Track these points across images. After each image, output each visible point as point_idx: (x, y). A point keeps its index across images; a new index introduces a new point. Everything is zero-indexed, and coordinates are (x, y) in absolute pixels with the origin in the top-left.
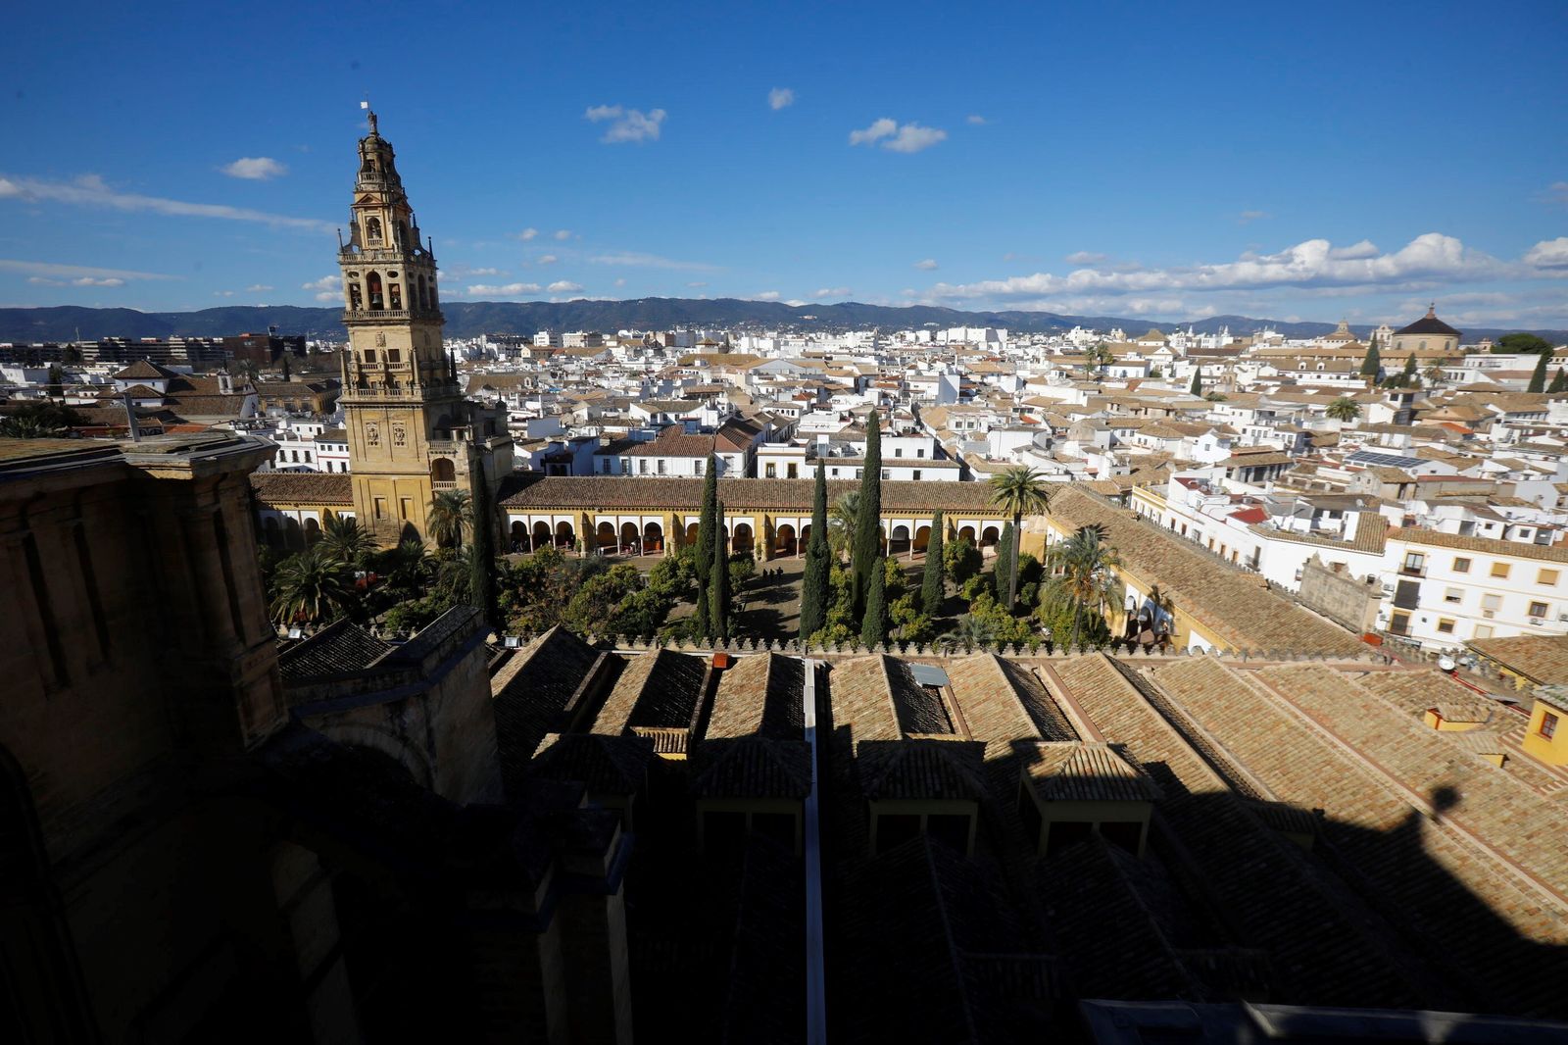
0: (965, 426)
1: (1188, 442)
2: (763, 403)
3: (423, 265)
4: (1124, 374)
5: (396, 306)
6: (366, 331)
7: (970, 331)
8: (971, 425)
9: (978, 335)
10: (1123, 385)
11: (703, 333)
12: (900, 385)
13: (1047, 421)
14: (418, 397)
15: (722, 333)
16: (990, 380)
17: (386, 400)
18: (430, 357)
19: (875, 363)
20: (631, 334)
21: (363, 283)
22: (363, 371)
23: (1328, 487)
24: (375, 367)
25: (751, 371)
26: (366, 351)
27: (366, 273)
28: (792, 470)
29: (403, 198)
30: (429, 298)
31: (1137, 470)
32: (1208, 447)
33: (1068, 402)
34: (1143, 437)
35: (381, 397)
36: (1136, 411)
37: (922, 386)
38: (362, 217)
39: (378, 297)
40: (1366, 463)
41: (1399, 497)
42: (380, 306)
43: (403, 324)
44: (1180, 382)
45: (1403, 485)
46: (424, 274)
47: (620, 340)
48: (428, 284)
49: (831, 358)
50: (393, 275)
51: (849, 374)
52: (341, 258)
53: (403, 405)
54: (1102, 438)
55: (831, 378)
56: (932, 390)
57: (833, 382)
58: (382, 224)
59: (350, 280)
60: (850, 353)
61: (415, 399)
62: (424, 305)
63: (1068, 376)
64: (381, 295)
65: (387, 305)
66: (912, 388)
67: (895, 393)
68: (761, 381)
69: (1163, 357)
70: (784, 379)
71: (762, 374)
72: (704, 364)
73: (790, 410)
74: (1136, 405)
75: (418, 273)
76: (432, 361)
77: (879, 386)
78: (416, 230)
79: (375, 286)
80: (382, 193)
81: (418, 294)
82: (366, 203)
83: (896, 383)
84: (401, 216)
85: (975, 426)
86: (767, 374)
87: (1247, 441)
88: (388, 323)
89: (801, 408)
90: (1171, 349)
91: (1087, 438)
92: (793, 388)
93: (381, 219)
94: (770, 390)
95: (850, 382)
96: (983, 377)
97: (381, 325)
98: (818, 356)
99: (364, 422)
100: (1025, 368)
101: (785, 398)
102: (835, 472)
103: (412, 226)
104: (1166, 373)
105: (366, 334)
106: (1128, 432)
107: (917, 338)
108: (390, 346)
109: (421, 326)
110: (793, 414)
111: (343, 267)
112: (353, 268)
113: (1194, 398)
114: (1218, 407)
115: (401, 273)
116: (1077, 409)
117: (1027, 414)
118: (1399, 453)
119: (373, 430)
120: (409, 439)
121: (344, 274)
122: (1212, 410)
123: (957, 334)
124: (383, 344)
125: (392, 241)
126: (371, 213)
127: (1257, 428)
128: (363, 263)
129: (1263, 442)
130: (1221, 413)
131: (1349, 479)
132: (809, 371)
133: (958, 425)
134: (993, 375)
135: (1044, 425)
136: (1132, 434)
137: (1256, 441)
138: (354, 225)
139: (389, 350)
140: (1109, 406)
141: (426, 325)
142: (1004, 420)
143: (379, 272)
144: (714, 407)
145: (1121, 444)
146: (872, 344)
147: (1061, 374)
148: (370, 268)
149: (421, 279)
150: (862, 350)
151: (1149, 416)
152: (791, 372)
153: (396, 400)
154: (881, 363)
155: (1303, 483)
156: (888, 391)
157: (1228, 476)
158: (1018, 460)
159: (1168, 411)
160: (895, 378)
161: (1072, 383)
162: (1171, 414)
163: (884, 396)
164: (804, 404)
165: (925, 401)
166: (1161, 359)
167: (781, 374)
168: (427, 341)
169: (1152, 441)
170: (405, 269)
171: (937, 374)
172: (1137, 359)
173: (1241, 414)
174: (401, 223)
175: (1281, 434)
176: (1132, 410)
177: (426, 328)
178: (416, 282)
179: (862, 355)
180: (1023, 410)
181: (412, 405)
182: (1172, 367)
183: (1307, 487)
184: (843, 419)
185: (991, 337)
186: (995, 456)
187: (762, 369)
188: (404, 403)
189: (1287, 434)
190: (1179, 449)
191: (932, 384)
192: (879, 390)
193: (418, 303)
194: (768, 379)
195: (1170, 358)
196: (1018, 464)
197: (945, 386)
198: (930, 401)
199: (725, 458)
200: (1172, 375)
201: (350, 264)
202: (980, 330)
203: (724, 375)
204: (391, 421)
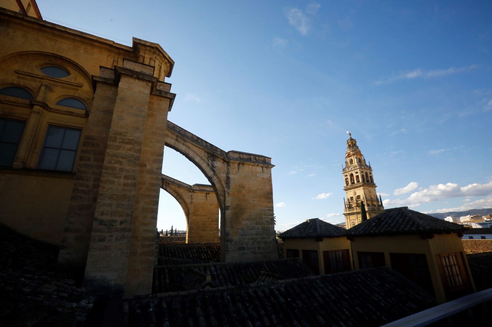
3: (366, 169)
5: (359, 182)
6: (350, 191)
18: (371, 197)
21: (349, 177)
22: (351, 203)
24: (353, 202)
26: (351, 197)
27: (350, 174)
29: (360, 152)
30: (370, 179)
35: (355, 211)
38: (348, 160)
39: (353, 181)
42: (354, 183)
43: (361, 187)
46: (367, 172)
48: (369, 175)
50: (357, 173)
52: (343, 172)
58: (353, 160)
59: (346, 178)
62: (368, 181)
64: (354, 180)
65: (356, 182)
75: (365, 172)
76: (372, 199)
78: (364, 160)
79: (352, 178)
80: (352, 151)
81: (365, 178)
82: (349, 156)
84: (359, 157)
88: (356, 187)
93: (353, 159)
97: (354, 189)
99: (351, 220)
103: (363, 159)
105: (350, 192)
108: (357, 195)
109: (368, 187)
111: (344, 174)
112: (346, 174)
115: (359, 172)
119: (353, 222)
121: (344, 176)
124: (355, 194)
125: (356, 164)
126: (350, 158)
128: (348, 172)
138: (346, 162)
139: (357, 196)
141: (369, 187)
143: (352, 173)
148: (350, 173)
149: (366, 173)
168: (370, 192)
170: (360, 170)
174: (359, 159)
177: (369, 188)
178: (364, 174)
193: (366, 180)
201: (345, 173)
204: (359, 219)
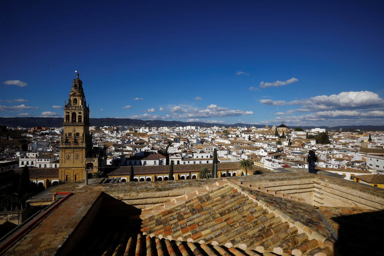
0: (208, 149)
1: (258, 151)
2: (156, 145)
3: (87, 111)
4: (232, 136)
5: (80, 121)
6: (70, 127)
7: (191, 127)
8: (209, 149)
9: (193, 128)
10: (234, 139)
11: (126, 127)
12: (187, 140)
13: (226, 148)
14: (84, 145)
15: (131, 127)
16: (205, 138)
17: (74, 147)
19: (176, 135)
20: (107, 127)
22: (68, 138)
23: (290, 159)
24: (71, 137)
25: (149, 137)
26: (69, 133)
28: (178, 162)
30: (87, 119)
31: (252, 158)
32: (262, 152)
33: (226, 143)
34: (248, 150)
35: (72, 146)
36: (242, 145)
37: (192, 140)
39: (74, 119)
40: (295, 154)
41: (304, 161)
42: (75, 121)
44: (244, 138)
45: (304, 158)
47: (106, 129)
48: (88, 116)
49: (166, 134)
51: (172, 138)
53: (79, 148)
54: (240, 151)
55: (169, 139)
56: (195, 141)
57: (169, 140)
60: (168, 132)
61: (83, 146)
62: (86, 121)
63: (221, 137)
64: (76, 118)
65: (77, 121)
66: (190, 141)
67: (186, 142)
68: (152, 140)
69: (239, 133)
70: (158, 139)
71: (152, 138)
72: (133, 135)
73: (164, 147)
74: (241, 143)
75: (86, 113)
77: (183, 141)
79: (74, 116)
83: (186, 140)
85: (210, 149)
86: (153, 138)
87: (268, 150)
89: (166, 146)
90: (239, 131)
91: (237, 151)
92: (162, 141)
94: (155, 142)
95: (173, 140)
96: (203, 138)
97: (74, 126)
98: (163, 133)
99: (66, 153)
100: (211, 135)
101: (161, 144)
102: (189, 162)
104: (240, 136)
106: (244, 149)
107: (179, 128)
110: (164, 148)
113: (250, 141)
114: (256, 143)
116: (230, 145)
117: (221, 146)
118: (299, 152)
119: (68, 155)
120: (80, 157)
122: (255, 144)
123: (188, 128)
127: (269, 148)
129: (272, 150)
130: (258, 144)
131: (294, 158)
132: (163, 137)
133: (207, 149)
134: (205, 137)
135: (226, 149)
136: (245, 150)
137: (270, 150)
139: (76, 133)
140: (235, 144)
142: (217, 148)
143: (75, 112)
144: (148, 147)
145: (244, 152)
146: (172, 130)
147: (220, 137)
150: (171, 132)
151: (244, 146)
152: (159, 137)
153: (77, 147)
154: (177, 135)
155: (285, 159)
156: (185, 142)
157: (272, 158)
158: (227, 157)
159: (248, 144)
160: (186, 139)
161: (224, 139)
162: (249, 145)
163: (185, 143)
164: (166, 145)
165: (194, 144)
166: (238, 133)
167: (157, 138)
169: (250, 151)
171: (195, 138)
172: (233, 133)
173: (265, 145)
175: (274, 149)
176: (241, 144)
177: (86, 127)
179: (171, 133)
180: (220, 145)
181: (82, 148)
182: (241, 135)
183: (286, 159)
184: (178, 149)
185: (197, 128)
186: (219, 157)
187: (152, 136)
188: (80, 147)
189: (275, 149)
190: (257, 153)
191: (194, 140)
192: (183, 142)
194: (154, 139)
195: (240, 133)
196: (227, 158)
197: (198, 140)
198: (195, 144)
199: (162, 160)
200: (241, 136)
202: (194, 127)
203: (141, 138)
